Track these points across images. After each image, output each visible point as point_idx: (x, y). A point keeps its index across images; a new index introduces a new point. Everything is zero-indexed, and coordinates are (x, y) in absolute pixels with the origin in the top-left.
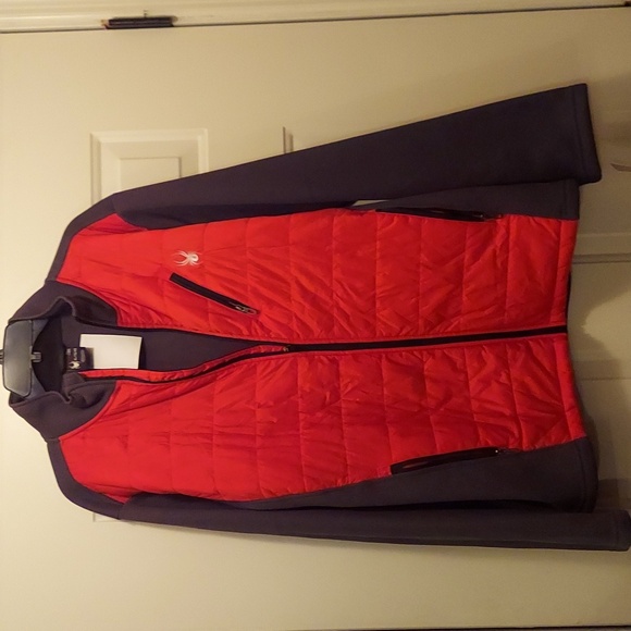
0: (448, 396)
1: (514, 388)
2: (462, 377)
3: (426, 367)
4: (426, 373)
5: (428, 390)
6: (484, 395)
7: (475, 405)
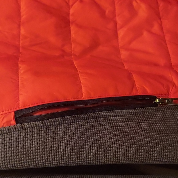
0: (95, 44)
1: (167, 39)
2: (111, 25)
3: (71, 11)
4: (71, 18)
5: (73, 35)
6: (135, 45)
7: (124, 54)
